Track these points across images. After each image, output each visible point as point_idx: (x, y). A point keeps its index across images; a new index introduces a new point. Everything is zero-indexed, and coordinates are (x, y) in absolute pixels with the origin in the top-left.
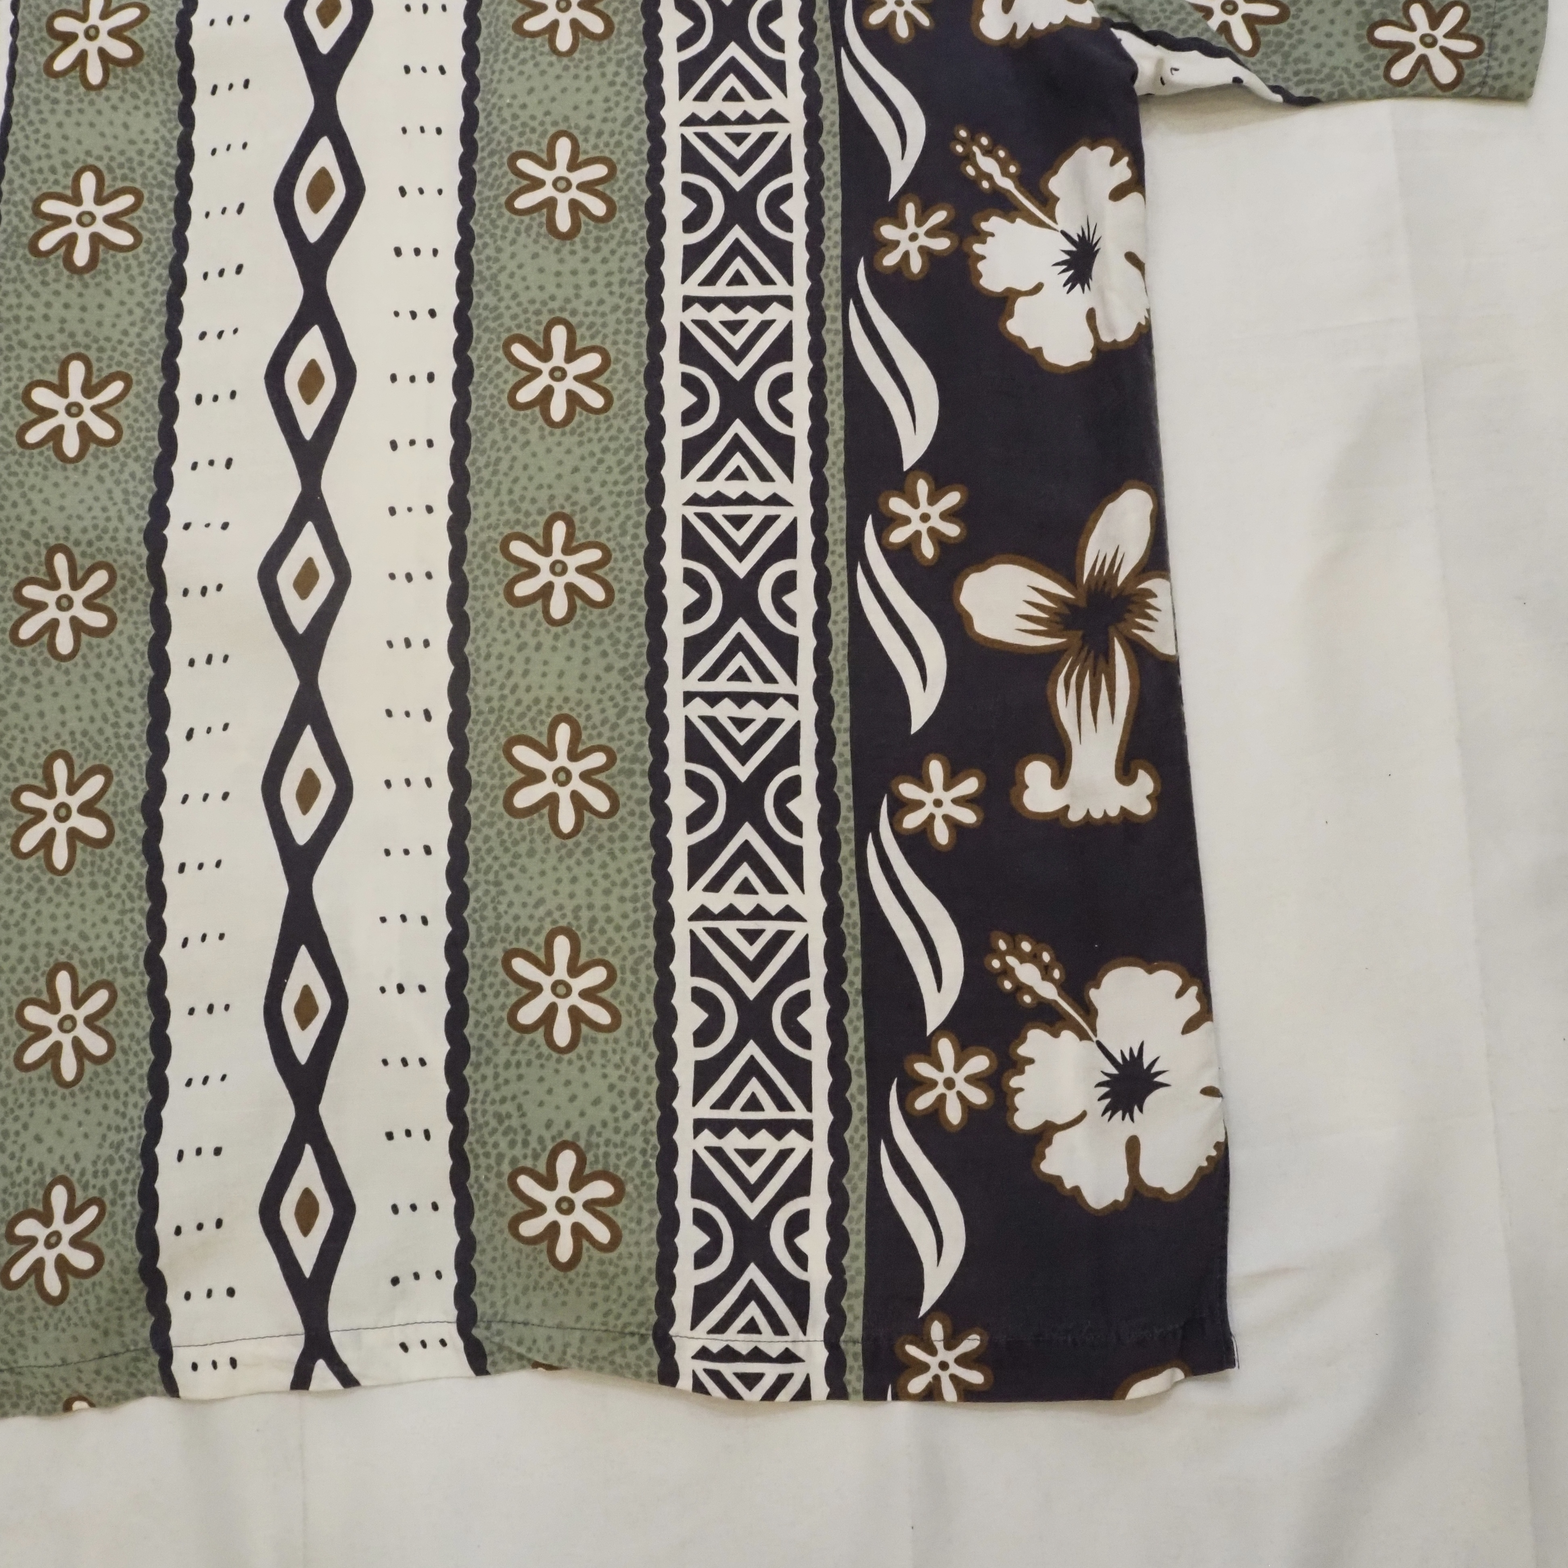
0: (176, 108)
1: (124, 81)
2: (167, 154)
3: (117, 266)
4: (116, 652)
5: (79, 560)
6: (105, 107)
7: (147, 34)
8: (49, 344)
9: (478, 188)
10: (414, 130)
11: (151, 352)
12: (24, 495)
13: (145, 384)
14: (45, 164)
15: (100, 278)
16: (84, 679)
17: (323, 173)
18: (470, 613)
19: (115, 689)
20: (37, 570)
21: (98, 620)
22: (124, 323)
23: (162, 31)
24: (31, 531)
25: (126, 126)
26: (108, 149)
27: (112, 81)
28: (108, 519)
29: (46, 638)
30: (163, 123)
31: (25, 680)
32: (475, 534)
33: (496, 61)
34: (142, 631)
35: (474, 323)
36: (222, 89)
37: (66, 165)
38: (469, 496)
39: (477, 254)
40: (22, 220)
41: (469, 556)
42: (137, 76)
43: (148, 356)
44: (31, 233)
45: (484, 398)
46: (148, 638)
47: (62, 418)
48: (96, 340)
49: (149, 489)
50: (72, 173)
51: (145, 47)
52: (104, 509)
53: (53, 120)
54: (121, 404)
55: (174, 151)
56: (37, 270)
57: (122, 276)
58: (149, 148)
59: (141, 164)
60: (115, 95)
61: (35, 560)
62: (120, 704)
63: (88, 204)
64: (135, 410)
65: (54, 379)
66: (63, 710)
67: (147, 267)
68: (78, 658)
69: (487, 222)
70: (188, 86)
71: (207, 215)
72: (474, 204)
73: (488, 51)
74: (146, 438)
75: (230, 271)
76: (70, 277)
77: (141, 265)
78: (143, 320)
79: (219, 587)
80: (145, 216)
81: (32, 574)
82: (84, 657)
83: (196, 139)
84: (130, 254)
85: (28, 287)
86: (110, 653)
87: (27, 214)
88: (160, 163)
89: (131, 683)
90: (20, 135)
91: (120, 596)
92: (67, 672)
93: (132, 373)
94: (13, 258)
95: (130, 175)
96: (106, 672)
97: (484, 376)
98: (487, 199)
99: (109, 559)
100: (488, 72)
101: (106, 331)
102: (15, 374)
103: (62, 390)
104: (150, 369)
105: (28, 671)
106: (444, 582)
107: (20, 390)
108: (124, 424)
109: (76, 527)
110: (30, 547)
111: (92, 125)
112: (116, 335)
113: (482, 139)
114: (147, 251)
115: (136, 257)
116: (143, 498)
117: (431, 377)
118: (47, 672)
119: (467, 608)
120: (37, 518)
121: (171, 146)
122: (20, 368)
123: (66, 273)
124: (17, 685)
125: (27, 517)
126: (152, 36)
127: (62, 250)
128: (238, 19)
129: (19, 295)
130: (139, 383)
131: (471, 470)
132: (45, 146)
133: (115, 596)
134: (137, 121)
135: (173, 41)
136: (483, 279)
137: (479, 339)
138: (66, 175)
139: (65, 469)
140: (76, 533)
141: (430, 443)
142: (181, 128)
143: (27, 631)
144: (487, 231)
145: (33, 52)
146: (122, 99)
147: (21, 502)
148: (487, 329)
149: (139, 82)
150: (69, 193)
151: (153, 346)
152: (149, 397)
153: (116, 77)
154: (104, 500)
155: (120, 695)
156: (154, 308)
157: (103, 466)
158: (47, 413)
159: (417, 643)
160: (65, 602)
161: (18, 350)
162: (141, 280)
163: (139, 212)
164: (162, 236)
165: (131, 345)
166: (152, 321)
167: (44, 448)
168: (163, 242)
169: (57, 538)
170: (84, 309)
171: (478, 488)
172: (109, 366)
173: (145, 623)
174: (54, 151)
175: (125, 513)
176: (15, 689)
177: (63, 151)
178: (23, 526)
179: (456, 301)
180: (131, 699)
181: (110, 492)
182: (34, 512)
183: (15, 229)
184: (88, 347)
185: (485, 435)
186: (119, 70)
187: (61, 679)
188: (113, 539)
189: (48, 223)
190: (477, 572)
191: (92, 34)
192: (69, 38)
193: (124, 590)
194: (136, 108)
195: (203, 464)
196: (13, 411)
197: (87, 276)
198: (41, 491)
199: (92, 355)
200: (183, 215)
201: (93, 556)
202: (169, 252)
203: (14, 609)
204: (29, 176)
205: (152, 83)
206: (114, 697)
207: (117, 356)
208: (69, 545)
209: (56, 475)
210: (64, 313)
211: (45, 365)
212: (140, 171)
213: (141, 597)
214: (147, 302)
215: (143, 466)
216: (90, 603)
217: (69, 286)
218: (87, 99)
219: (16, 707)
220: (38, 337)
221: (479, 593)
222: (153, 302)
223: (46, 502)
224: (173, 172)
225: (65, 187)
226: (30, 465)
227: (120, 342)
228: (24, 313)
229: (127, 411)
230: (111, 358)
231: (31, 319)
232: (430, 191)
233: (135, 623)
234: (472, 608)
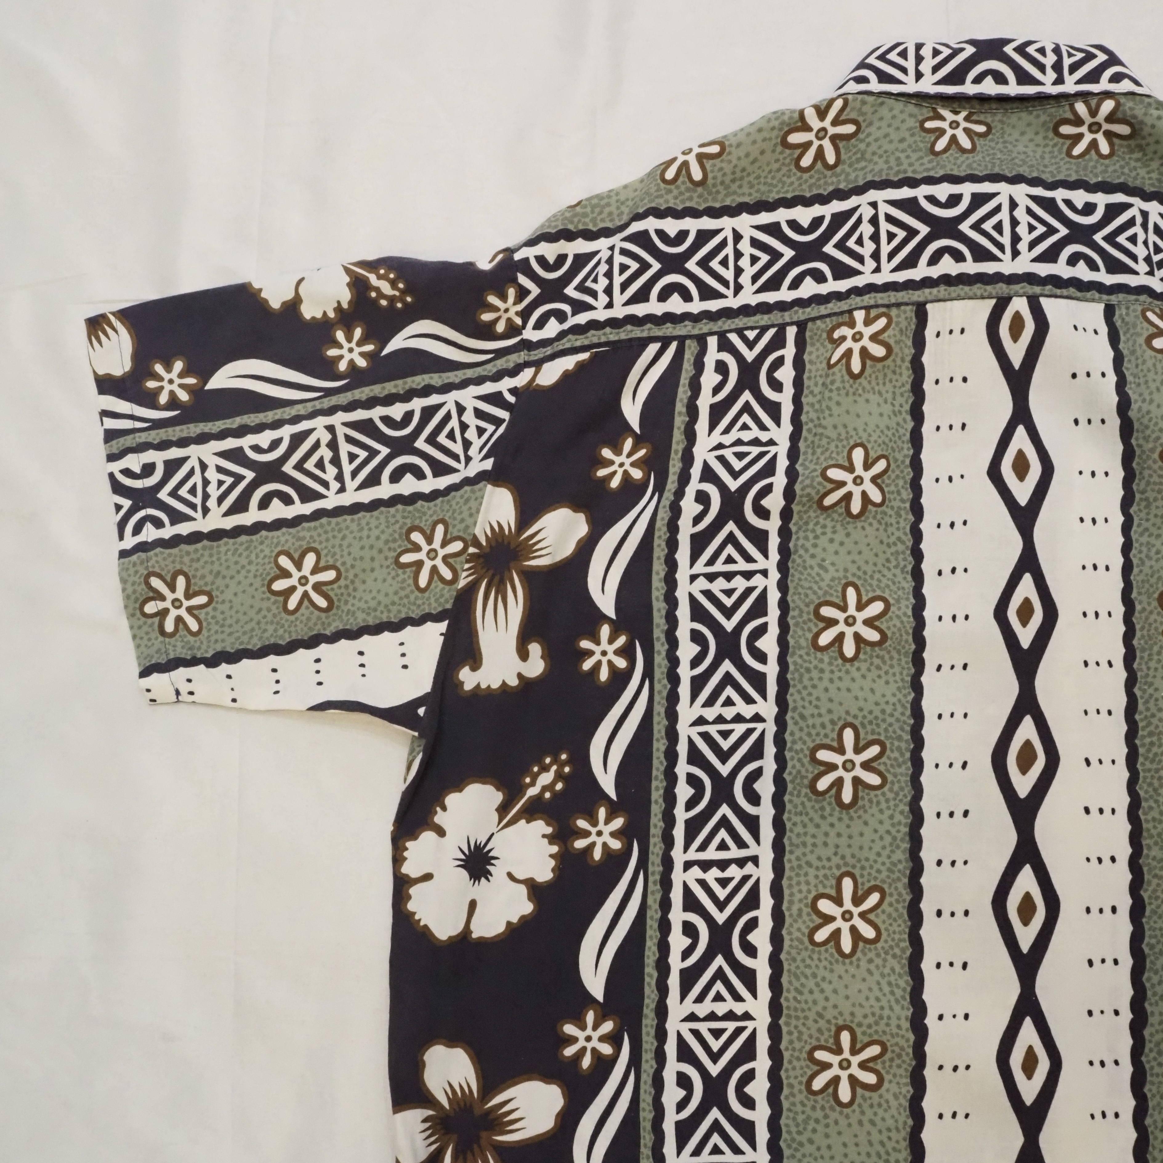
0: (909, 679)
1: (871, 657)
2: (903, 714)
3: (870, 801)
4: (885, 1105)
5: (859, 1036)
6: (856, 675)
7: (891, 624)
8: (827, 864)
9: (1141, 760)
10: (1092, 712)
11: (899, 871)
12: (817, 985)
13: (896, 897)
14: (818, 721)
15: (861, 812)
16: (860, 1123)
17: (1028, 744)
18: (1149, 1095)
19: (885, 1134)
20: (826, 1041)
21: (870, 1078)
22: (877, 847)
23: (902, 622)
24: (824, 1013)
25: (872, 691)
26: (861, 709)
27: (862, 656)
28: (882, 1008)
29: (831, 1090)
30: (899, 689)
31: (817, 1121)
32: (1152, 1035)
33: (1150, 660)
34: (904, 1090)
35: (1145, 869)
36: (945, 668)
37: (833, 722)
38: (1146, 1005)
39: (1145, 814)
40: (803, 765)
41: (1147, 1050)
42: (882, 653)
43: (897, 874)
44: (810, 776)
45: (1154, 930)
46: (909, 1096)
47: (839, 923)
48: (859, 861)
49: (907, 982)
50: (837, 728)
51: (889, 635)
52: (878, 999)
53: (821, 686)
54: (879, 911)
55: (908, 712)
56: (817, 806)
57: (875, 810)
58: (889, 709)
59: (884, 720)
60: (864, 666)
61: (826, 1034)
62: (890, 1145)
63: (850, 754)
64: (889, 916)
65: (833, 893)
66: (845, 1145)
67: (892, 803)
68: (855, 1106)
69: (1150, 789)
70: (919, 664)
71: (937, 766)
72: (1138, 773)
73: (1143, 650)
74: (900, 940)
75: (959, 814)
76: (841, 813)
77: (887, 801)
78: (891, 845)
79: (968, 1067)
80: (889, 762)
81: (823, 1043)
82: (860, 1106)
83: (925, 704)
84: (879, 792)
85: (811, 820)
86: (880, 1105)
87: (806, 760)
88: (898, 720)
89: (897, 1129)
90: (797, 697)
91: (887, 1064)
92: (847, 1117)
93: (886, 887)
94: (798, 796)
95: (877, 730)
96: (877, 1120)
97: (1154, 912)
98: (1149, 770)
99: (884, 1039)
100: (1144, 667)
101: (865, 853)
102: (804, 888)
103: (838, 901)
104: (900, 885)
105: (819, 1114)
106: (1127, 1069)
107: (809, 901)
108: (882, 927)
109: (859, 1013)
110: (822, 1023)
111: (849, 690)
112: (872, 857)
113: (1142, 720)
114: (891, 790)
115: (884, 794)
116: (904, 990)
117: (1114, 910)
118: (834, 1115)
119: (1146, 1090)
120: (830, 1004)
121: (905, 708)
122: (808, 883)
123: (837, 809)
124: (812, 1125)
125: (822, 1003)
126: (895, 626)
127: (833, 791)
128: (960, 618)
129: (805, 826)
130: (891, 895)
131: (1148, 985)
132: (817, 707)
133: (884, 1063)
134: (880, 686)
135: (911, 631)
136: (1151, 837)
137: (1149, 883)
138: (833, 730)
139: (844, 964)
140: (859, 1018)
141: (1116, 962)
142: (913, 695)
143: (818, 1084)
144: (1151, 797)
145: (803, 629)
146: (869, 670)
147: (816, 990)
148: (1156, 876)
149: (882, 658)
150: (835, 744)
151: (900, 867)
152: (900, 906)
153: (865, 653)
154: (877, 992)
155: (890, 1138)
156: (899, 836)
157: (870, 961)
158: (829, 919)
159: (1110, 1115)
160: (845, 1064)
161: (806, 868)
162: (888, 813)
163: (884, 759)
164: (903, 779)
165: (883, 864)
166: (898, 847)
167: (828, 946)
168: (903, 784)
169: (845, 1020)
170: (850, 837)
171: (1153, 1001)
172: (869, 881)
173: (906, 1085)
174: (823, 711)
175: (893, 1003)
176: (810, 1128)
177: (830, 711)
178: (819, 1008)
179: (1129, 851)
180: (897, 1142)
181: (879, 983)
182: (827, 999)
183: (799, 772)
184: (854, 867)
185: (1157, 959)
186: (868, 649)
187: (843, 1122)
188: (888, 1025)
189: (822, 768)
190: (1154, 1064)
191: (850, 621)
192: (832, 622)
193: (892, 1060)
194: (879, 677)
195: (945, 965)
196: (805, 917)
197: (852, 811)
198: (830, 982)
199: (857, 872)
200: (918, 764)
201: (870, 1035)
202: (908, 792)
203: (808, 1067)
204: (806, 730)
205: (891, 658)
206: (885, 1140)
207: (874, 874)
208: (854, 1026)
209: (839, 969)
210: (837, 841)
211: (826, 882)
212: (884, 726)
213: (905, 1066)
214: (893, 831)
215: (899, 962)
216: (863, 1065)
217: (840, 819)
218: (844, 669)
219: (811, 1141)
220: (819, 859)
221: (1154, 1079)
222: (898, 831)
223: (835, 991)
224: (908, 729)
225: (833, 740)
226: (820, 960)
227: (875, 861)
228: (809, 840)
229: (884, 917)
230: (869, 874)
231: (814, 845)
232: (1107, 761)
233: (898, 1083)
234: (1150, 1090)
